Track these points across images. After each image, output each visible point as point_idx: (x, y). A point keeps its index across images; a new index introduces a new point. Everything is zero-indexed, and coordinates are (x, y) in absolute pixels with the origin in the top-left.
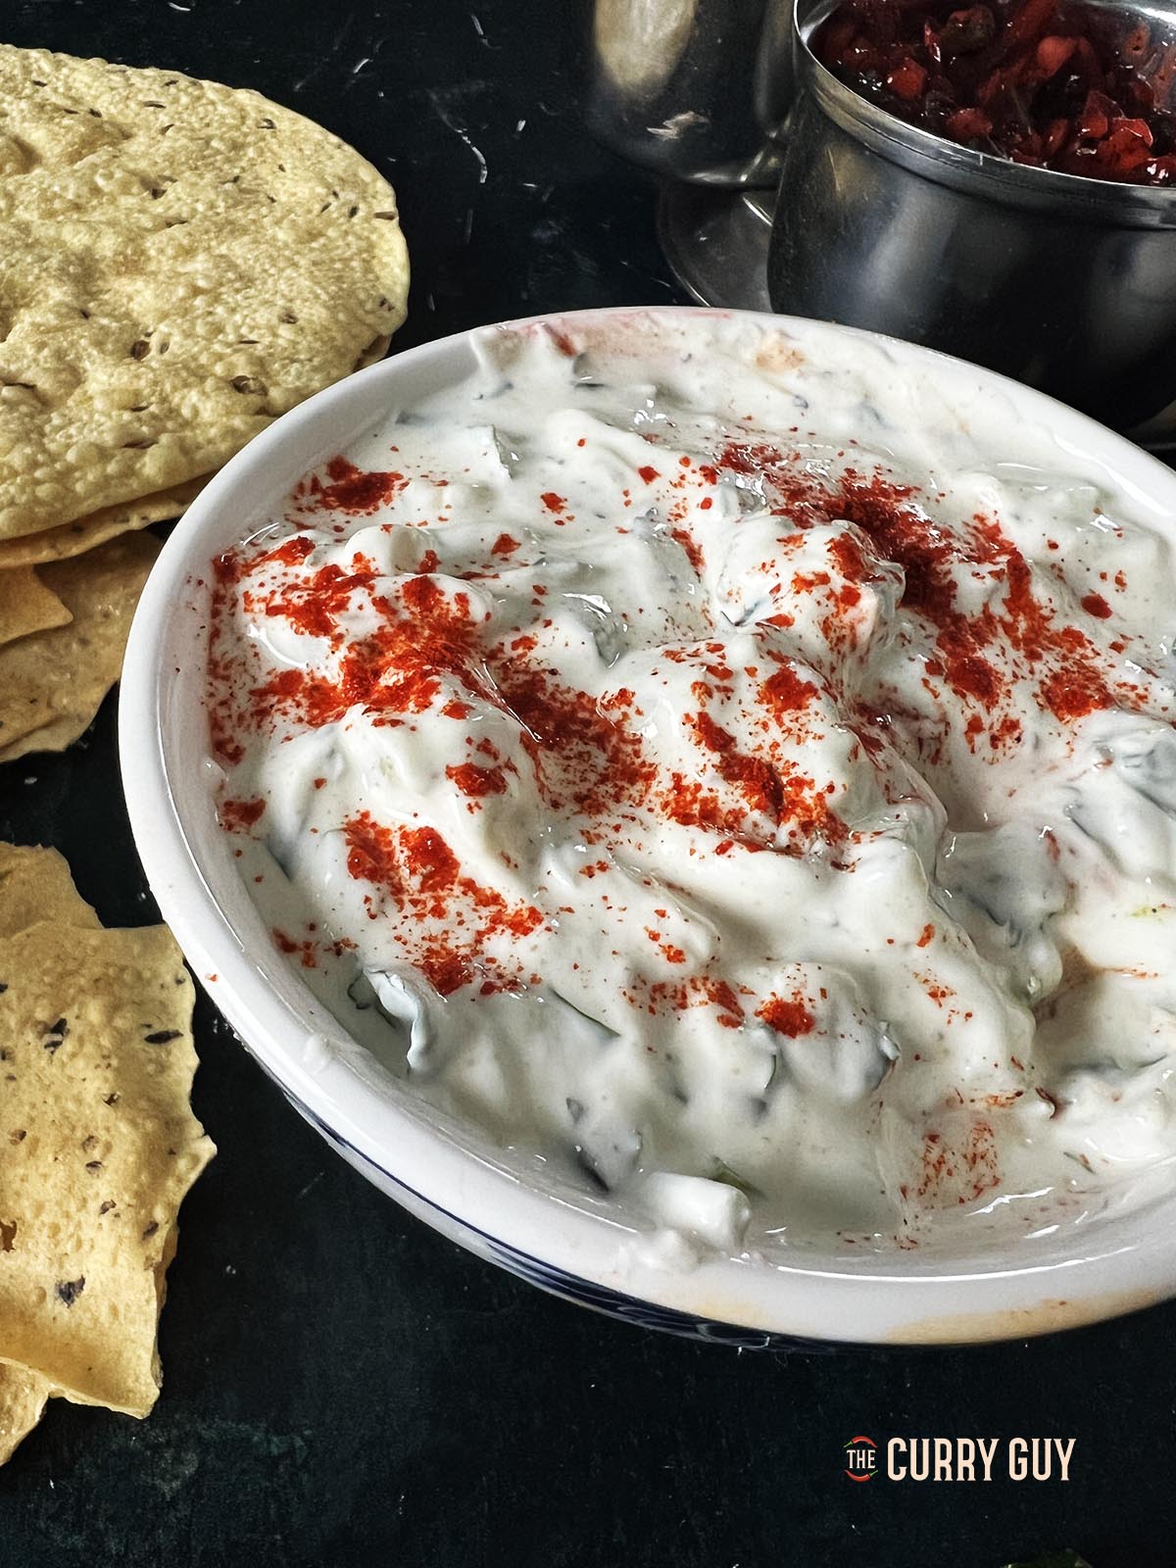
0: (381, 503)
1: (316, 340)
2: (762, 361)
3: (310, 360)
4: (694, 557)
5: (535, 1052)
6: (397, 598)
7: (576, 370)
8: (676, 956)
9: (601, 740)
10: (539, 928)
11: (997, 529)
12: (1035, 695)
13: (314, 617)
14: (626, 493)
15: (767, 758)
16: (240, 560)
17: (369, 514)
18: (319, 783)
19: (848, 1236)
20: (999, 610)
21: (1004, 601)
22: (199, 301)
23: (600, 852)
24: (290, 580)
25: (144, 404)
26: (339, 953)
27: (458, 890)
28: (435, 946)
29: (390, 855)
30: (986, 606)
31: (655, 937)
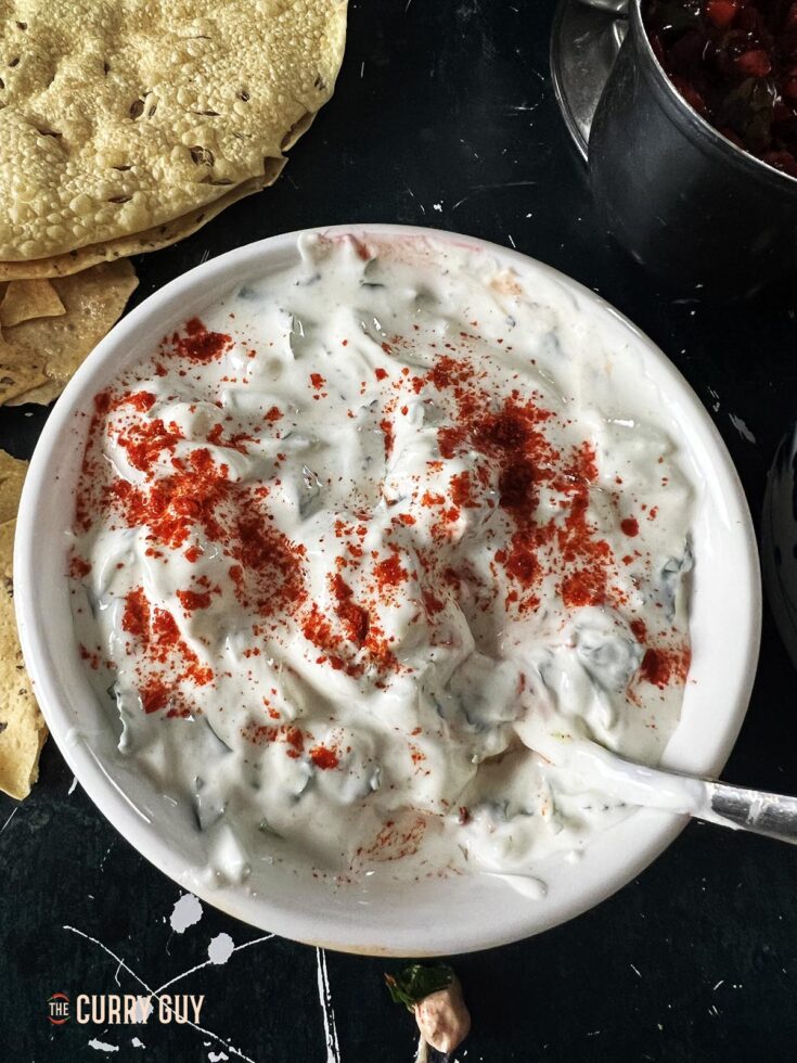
0: (213, 357)
1: (258, 118)
2: (495, 285)
3: (250, 136)
4: (388, 442)
5: (187, 751)
6: (187, 460)
7: (366, 272)
8: (276, 715)
9: (284, 568)
10: (209, 684)
11: (593, 456)
12: (557, 586)
13: (141, 458)
14: (364, 384)
15: (367, 609)
16: (113, 397)
17: (204, 364)
18: (120, 566)
19: (317, 872)
20: (560, 523)
21: (566, 519)
22: (184, 69)
23: (258, 642)
24: (136, 422)
25: (128, 165)
26: (108, 667)
27: (176, 647)
28: (155, 679)
29: (147, 618)
30: (553, 520)
31: (267, 703)
